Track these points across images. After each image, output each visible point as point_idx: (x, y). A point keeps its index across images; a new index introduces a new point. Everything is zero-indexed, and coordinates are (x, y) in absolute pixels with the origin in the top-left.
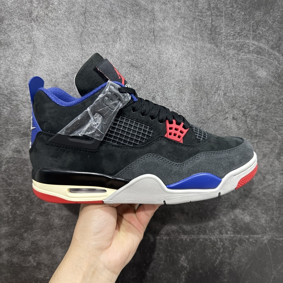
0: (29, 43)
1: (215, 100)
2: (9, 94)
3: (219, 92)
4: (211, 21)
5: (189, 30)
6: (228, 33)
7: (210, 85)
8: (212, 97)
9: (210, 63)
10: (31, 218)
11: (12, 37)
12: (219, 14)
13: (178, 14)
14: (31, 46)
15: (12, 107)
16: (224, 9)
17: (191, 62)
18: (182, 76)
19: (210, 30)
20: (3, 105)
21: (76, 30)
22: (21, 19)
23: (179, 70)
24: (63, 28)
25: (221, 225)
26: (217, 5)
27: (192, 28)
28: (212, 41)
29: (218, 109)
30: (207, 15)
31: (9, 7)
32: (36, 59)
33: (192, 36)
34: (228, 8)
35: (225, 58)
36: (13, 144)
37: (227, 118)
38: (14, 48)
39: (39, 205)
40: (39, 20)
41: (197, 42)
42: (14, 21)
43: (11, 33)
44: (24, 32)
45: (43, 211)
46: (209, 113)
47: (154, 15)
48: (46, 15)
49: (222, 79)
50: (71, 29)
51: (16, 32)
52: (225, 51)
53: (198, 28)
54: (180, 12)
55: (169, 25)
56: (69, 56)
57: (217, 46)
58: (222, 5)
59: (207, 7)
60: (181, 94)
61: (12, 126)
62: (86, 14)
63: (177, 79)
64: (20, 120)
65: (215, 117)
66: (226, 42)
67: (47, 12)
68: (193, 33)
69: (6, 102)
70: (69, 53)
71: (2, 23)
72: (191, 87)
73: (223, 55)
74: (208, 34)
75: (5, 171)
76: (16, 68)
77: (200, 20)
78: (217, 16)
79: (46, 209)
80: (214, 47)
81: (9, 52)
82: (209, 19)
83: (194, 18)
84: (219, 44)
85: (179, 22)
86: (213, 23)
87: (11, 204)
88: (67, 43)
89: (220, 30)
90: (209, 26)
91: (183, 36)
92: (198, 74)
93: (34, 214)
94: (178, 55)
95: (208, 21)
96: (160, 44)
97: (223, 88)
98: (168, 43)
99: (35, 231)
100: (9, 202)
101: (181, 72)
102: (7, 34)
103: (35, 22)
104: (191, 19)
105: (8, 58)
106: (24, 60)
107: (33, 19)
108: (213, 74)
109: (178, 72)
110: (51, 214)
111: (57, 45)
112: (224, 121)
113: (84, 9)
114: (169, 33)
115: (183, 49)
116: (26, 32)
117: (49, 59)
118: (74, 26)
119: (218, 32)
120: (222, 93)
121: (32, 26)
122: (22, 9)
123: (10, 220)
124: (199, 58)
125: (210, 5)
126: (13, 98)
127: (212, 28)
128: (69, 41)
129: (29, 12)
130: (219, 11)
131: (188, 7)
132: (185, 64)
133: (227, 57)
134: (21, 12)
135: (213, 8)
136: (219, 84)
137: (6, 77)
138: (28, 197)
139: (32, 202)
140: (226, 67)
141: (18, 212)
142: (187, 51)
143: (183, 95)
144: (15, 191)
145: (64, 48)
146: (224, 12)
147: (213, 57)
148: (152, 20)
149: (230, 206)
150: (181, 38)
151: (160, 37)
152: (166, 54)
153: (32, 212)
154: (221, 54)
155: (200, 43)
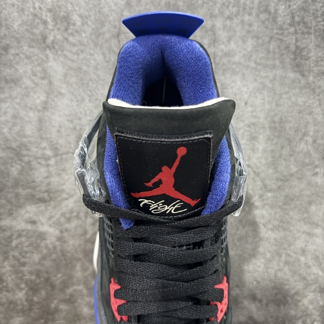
0: (43, 78)
1: (300, 150)
2: (19, 147)
3: (306, 138)
4: (294, 41)
5: (263, 55)
6: (319, 57)
7: (293, 130)
8: (296, 146)
9: (293, 99)
10: (53, 306)
11: (21, 71)
12: (306, 30)
13: (249, 32)
14: (45, 82)
15: (23, 164)
16: (314, 24)
17: (266, 99)
18: (255, 117)
19: (294, 53)
20: (12, 162)
21: (107, 59)
22: (32, 47)
23: (250, 109)
24: (88, 57)
25: (305, 313)
26: (304, 19)
27: (269, 52)
28: (296, 69)
29: (305, 161)
30: (289, 33)
31: (15, 31)
32: (53, 100)
33: (268, 63)
34: (320, 22)
35: (314, 93)
36: (27, 212)
37: (317, 173)
38: (23, 86)
39: (62, 290)
40: (57, 47)
41: (274, 71)
42: (23, 50)
43: (19, 66)
44: (36, 63)
45: (67, 297)
46: (292, 167)
47: (215, 34)
48: (66, 41)
49: (310, 121)
50: (99, 58)
51: (26, 64)
52: (314, 82)
53: (277, 50)
54: (251, 29)
55: (235, 48)
56: (97, 94)
57: (303, 76)
58: (310, 18)
59: (289, 22)
60: (253, 142)
61: (24, 189)
62: (120, 37)
63: (247, 122)
64: (33, 182)
65: (300, 172)
66: (316, 69)
67: (68, 37)
68: (269, 58)
69: (16, 158)
70: (98, 92)
71: (7, 53)
72: (268, 132)
73: (312, 88)
74: (290, 59)
75: (16, 247)
76: (27, 112)
77: (280, 39)
78: (303, 33)
79: (72, 295)
80: (299, 78)
81: (17, 91)
82: (292, 39)
83: (271, 38)
84: (306, 73)
85: (250, 44)
86: (298, 44)
87: (26, 289)
88: (95, 77)
89: (308, 53)
90: (293, 48)
91: (256, 62)
92: (277, 114)
93: (55, 302)
94: (248, 89)
95: (291, 40)
96: (223, 74)
97: (311, 133)
98: (234, 73)
99: (58, 322)
100: (23, 286)
101: (252, 112)
102: (14, 67)
103: (50, 50)
104: (267, 39)
105: (16, 100)
106: (38, 101)
107: (48, 47)
108: (297, 115)
109: (248, 112)
110: (79, 300)
111: (82, 79)
112: (313, 178)
113: (117, 30)
114: (236, 59)
115: (256, 80)
116: (39, 65)
117: (72, 100)
118: (104, 54)
119: (305, 56)
120: (310, 139)
121: (47, 56)
122: (33, 34)
123: (25, 308)
124: (278, 93)
125: (293, 18)
126: (24, 152)
127: (296, 50)
128: (98, 75)
129: (42, 36)
130: (307, 27)
131: (263, 22)
132: (258, 101)
133: (318, 91)
134: (31, 37)
135: (299, 23)
136: (306, 128)
137: (14, 124)
138: (47, 280)
139: (53, 287)
140: (315, 105)
141: (35, 299)
142: (261, 83)
143: (256, 143)
144: (31, 273)
145: (90, 84)
146: (313, 29)
147: (297, 90)
148: (212, 42)
149: (318, 289)
150: (253, 65)
151: (224, 64)
152: (232, 88)
153: (54, 299)
154: (309, 87)
155: (279, 72)
